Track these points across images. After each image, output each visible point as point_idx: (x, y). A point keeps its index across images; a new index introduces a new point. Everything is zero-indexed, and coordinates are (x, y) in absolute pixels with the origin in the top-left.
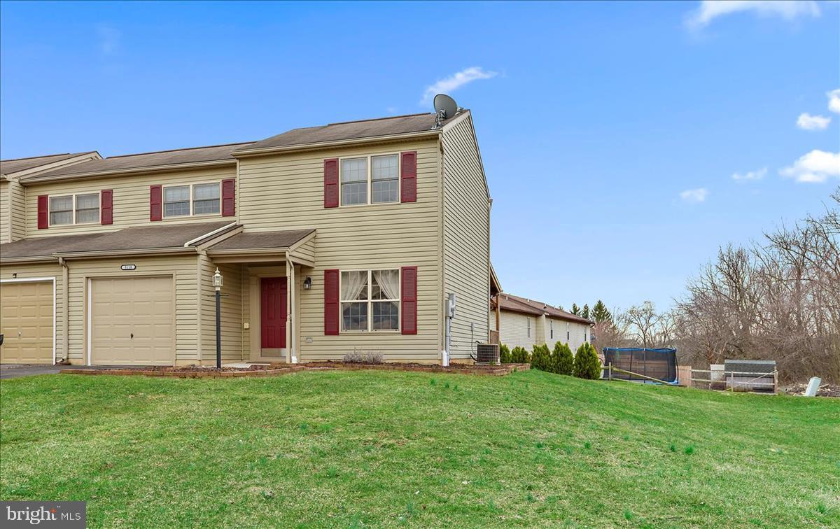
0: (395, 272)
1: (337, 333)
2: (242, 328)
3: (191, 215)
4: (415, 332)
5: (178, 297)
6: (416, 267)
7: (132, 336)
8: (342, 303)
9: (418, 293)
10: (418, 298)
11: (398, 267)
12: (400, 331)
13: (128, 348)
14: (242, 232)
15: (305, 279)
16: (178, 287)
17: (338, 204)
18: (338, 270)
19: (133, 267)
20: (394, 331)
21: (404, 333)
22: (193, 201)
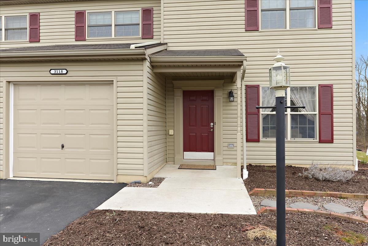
0: (312, 89)
1: (258, 141)
2: (167, 134)
3: (113, 37)
4: (331, 141)
5: (120, 106)
6: (332, 85)
7: (63, 147)
8: (262, 114)
9: (334, 107)
10: (334, 111)
11: (316, 84)
12: (318, 140)
13: (58, 160)
14: (166, 49)
15: (226, 92)
16: (120, 95)
17: (258, 28)
18: (259, 86)
19: (64, 72)
20: (311, 140)
21: (320, 141)
22: (115, 25)
